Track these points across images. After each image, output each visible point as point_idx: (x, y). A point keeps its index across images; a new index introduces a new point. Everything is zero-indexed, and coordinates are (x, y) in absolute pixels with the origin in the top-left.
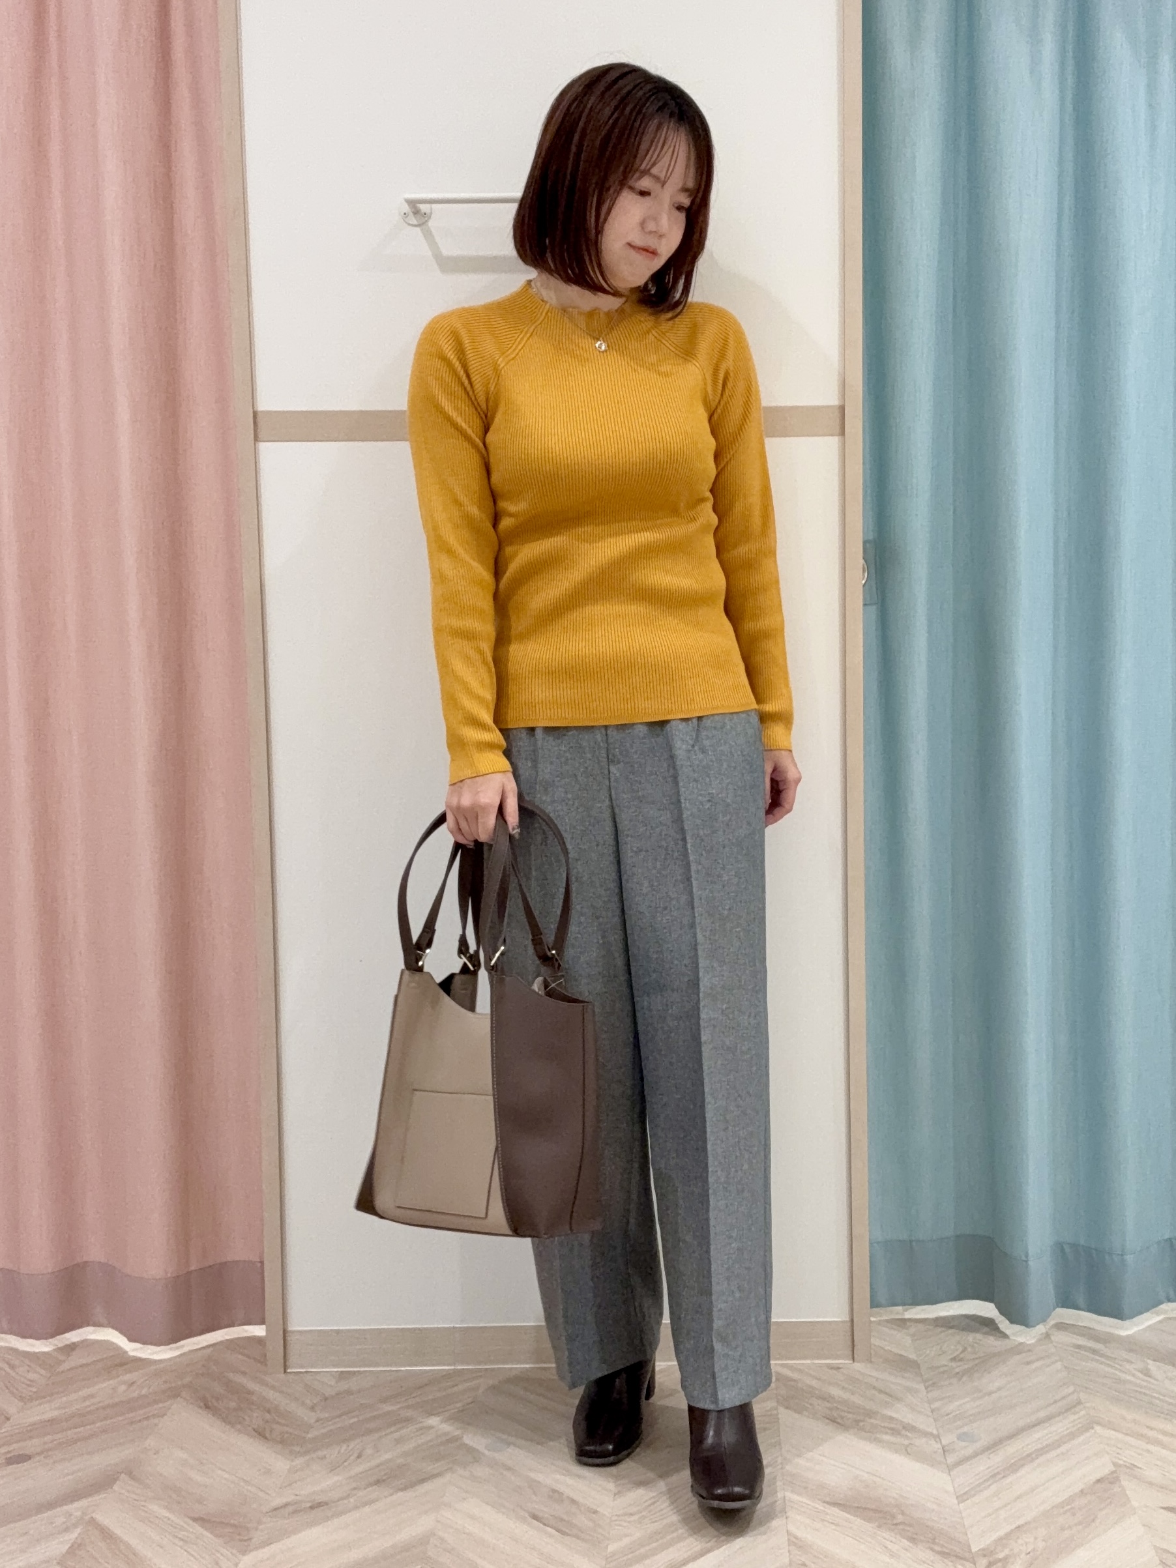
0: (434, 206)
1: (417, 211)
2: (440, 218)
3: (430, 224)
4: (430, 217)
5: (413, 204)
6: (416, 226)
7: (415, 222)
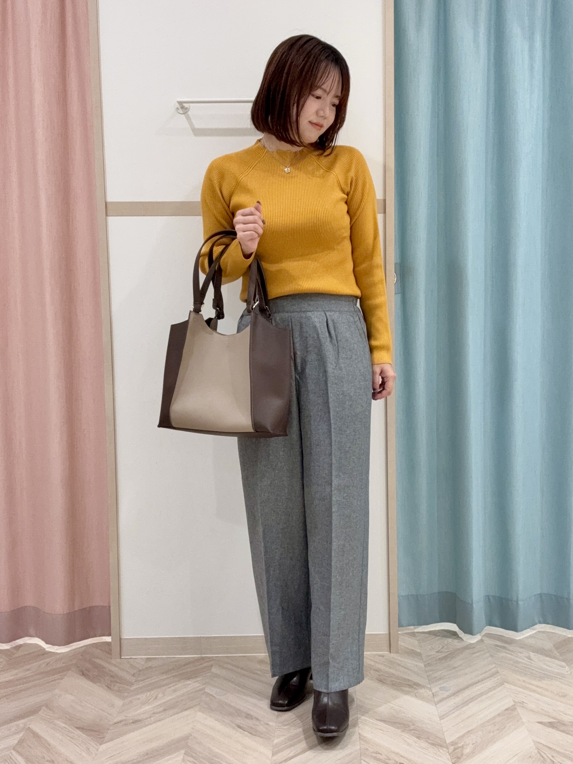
0: (191, 105)
1: (183, 107)
2: (194, 110)
3: (189, 113)
4: (189, 110)
5: (180, 103)
6: (181, 114)
7: (182, 113)
